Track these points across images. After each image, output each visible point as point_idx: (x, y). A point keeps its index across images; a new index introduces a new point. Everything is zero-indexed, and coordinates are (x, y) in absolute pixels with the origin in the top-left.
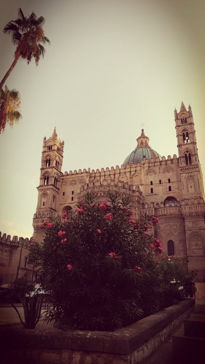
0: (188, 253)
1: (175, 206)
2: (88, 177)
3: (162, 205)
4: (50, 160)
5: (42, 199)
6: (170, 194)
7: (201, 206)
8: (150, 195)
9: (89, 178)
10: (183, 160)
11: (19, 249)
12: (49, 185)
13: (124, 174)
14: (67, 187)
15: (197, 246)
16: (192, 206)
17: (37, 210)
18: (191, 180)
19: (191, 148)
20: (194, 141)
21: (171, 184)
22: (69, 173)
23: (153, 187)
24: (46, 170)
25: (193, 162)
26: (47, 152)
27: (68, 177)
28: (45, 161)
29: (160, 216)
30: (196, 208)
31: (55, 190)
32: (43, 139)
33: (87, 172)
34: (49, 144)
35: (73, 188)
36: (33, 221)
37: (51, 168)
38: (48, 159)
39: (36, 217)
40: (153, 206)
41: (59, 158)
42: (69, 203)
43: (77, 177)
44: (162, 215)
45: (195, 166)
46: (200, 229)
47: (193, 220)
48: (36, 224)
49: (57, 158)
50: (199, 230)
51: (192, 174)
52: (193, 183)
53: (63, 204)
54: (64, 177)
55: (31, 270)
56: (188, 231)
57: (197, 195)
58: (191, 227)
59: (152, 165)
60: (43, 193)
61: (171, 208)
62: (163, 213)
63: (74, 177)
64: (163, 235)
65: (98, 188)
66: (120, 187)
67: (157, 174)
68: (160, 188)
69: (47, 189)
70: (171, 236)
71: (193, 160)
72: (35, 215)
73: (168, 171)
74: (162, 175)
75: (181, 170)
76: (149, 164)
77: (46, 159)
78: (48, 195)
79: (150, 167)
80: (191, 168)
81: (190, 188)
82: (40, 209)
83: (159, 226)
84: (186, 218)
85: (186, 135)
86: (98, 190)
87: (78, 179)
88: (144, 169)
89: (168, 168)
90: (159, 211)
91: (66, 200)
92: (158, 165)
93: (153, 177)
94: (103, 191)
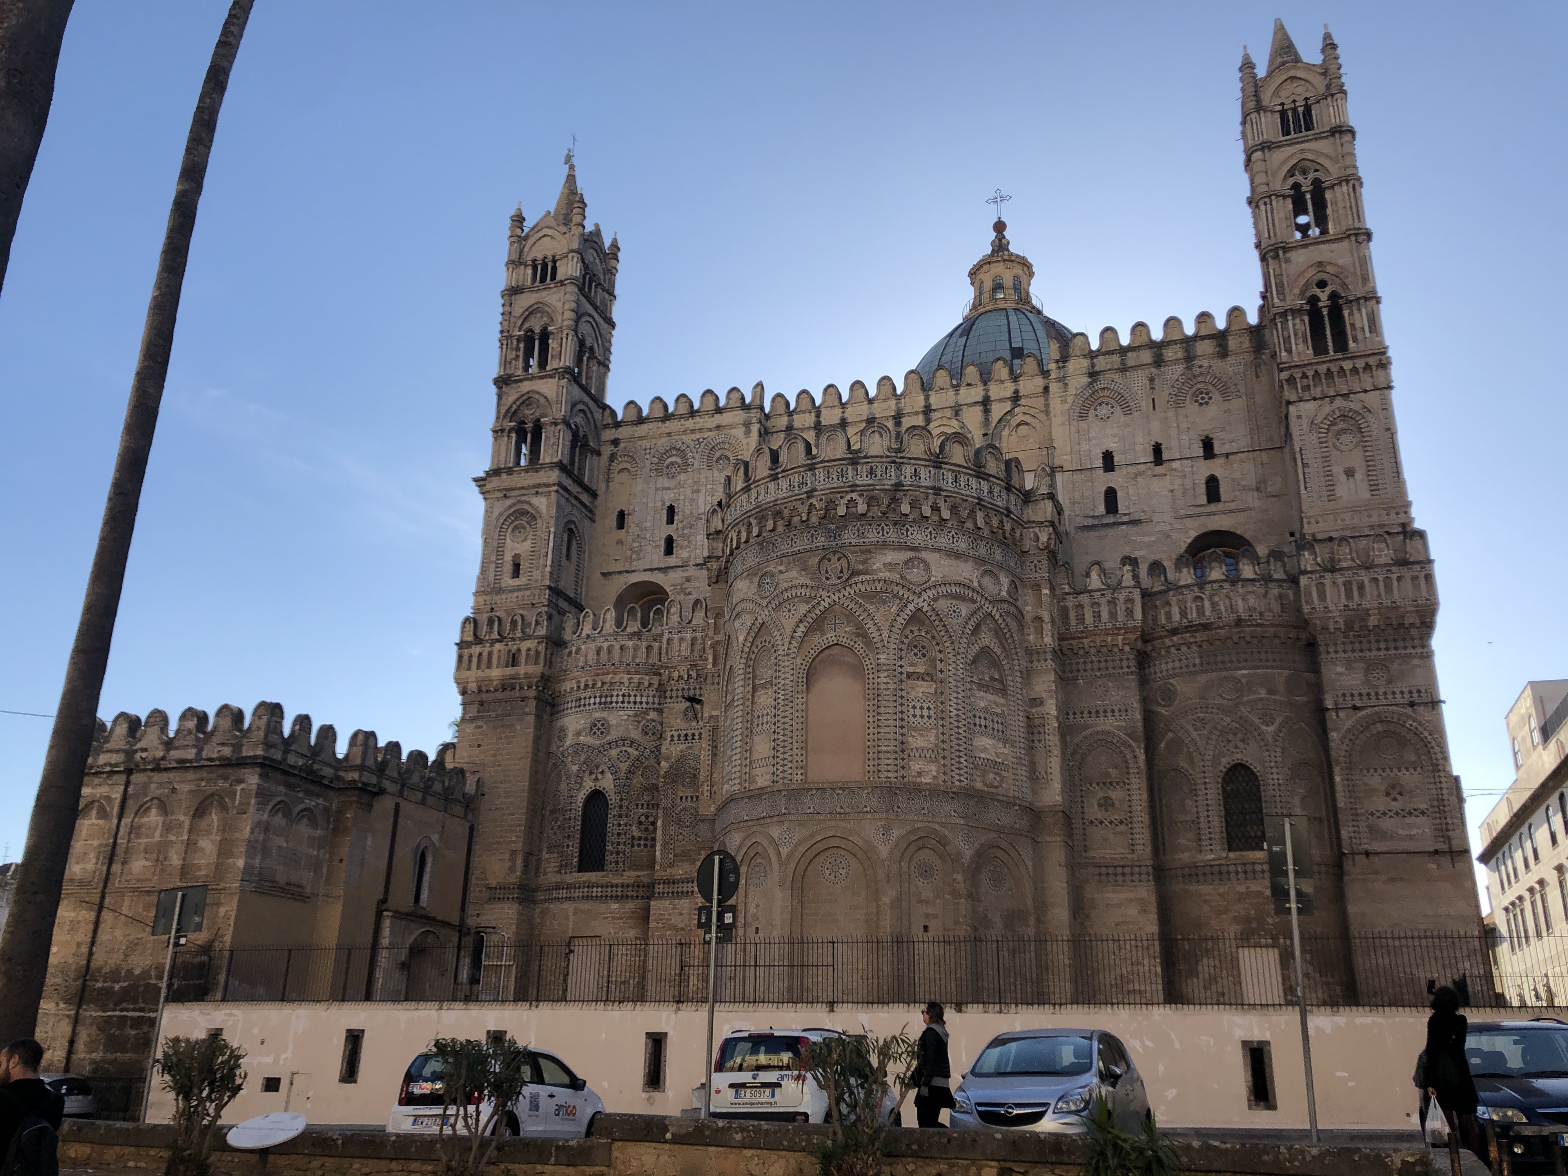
0: (1344, 834)
1: (1263, 579)
2: (755, 428)
3: (1185, 570)
4: (545, 336)
5: (508, 541)
6: (1216, 518)
7: (1415, 578)
8: (1104, 526)
9: (760, 435)
10: (1298, 326)
11: (386, 804)
12: (543, 466)
13: (949, 413)
14: (639, 485)
15: (1395, 800)
16: (1364, 577)
17: (481, 600)
18: (1346, 439)
19: (1341, 262)
20: (1357, 225)
21: (1216, 467)
22: (651, 408)
23: (1115, 479)
24: (526, 386)
25: (1355, 340)
26: (531, 289)
27: (643, 429)
28: (518, 341)
29: (1174, 632)
30: (1388, 588)
31: (576, 498)
32: (508, 223)
33: (744, 406)
34: (540, 250)
35: (669, 489)
36: (460, 658)
37: (551, 376)
38: (537, 330)
39: (475, 635)
40: (1136, 577)
41: (596, 328)
42: (651, 570)
43: (693, 431)
44: (1190, 628)
45: (1372, 361)
46: (1412, 704)
47: (1367, 654)
48: (473, 675)
49: (584, 328)
50: (1409, 711)
51: (1353, 406)
52: (1359, 453)
53: (620, 573)
54: (623, 433)
55: (445, 924)
56: (1342, 714)
57: (1388, 515)
58: (1356, 693)
59: (1109, 367)
60: (510, 507)
61: (1241, 591)
62: (1189, 617)
63: (679, 433)
64: (1194, 734)
65: (835, 473)
66: (959, 466)
67: (1136, 414)
68: (1157, 485)
69: (534, 487)
70: (1239, 744)
71: (1353, 325)
72: (470, 627)
73: (1202, 399)
74: (1166, 418)
75: (1291, 380)
76: (1092, 358)
77: (525, 327)
78: (539, 521)
79: (1101, 377)
80: (1348, 372)
81: (1343, 477)
82: (497, 594)
83: (1170, 690)
84: (1327, 645)
85: (1308, 196)
86: (835, 485)
87: (700, 444)
88: (1066, 385)
89: (1200, 379)
90: (1168, 603)
91: (637, 552)
92: (1142, 366)
93: (1115, 431)
94: (862, 490)
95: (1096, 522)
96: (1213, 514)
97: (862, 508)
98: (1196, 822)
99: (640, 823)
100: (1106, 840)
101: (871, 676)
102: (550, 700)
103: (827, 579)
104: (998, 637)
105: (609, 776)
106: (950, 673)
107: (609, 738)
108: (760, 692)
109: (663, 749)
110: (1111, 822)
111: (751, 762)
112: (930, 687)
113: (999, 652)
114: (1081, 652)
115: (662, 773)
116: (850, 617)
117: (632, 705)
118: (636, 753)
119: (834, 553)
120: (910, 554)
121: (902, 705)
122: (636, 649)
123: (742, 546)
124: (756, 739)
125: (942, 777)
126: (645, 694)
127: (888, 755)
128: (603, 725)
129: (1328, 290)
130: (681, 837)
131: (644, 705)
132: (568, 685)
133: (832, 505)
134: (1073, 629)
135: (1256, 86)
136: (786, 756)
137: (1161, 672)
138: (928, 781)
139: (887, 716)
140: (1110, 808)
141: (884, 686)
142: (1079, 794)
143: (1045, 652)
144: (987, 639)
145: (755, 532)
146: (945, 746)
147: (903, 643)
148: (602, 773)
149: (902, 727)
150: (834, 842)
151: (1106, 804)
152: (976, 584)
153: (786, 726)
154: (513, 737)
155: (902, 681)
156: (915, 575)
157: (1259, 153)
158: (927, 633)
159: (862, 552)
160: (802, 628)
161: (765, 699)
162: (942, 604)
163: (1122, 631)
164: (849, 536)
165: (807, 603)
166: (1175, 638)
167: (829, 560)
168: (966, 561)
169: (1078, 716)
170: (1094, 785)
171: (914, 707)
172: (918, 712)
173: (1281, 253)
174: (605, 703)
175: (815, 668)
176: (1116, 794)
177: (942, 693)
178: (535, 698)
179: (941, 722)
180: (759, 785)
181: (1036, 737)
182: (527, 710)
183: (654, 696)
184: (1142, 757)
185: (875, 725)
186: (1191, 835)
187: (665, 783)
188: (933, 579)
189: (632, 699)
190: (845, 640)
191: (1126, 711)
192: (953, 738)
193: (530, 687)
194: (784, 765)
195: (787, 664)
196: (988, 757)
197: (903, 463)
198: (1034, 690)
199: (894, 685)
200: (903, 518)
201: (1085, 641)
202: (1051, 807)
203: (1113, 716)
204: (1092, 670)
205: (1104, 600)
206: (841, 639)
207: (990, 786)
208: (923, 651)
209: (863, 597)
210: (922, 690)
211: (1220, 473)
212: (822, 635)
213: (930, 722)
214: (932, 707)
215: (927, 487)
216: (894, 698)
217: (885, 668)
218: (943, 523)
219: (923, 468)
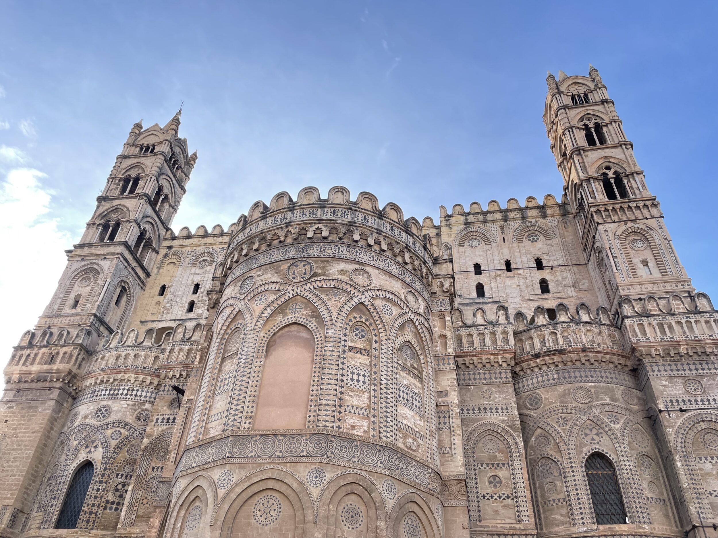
1: (596, 323)
3: (541, 316)
4: (137, 179)
5: (76, 286)
6: (549, 302)
7: (707, 322)
8: (477, 303)
12: (115, 244)
14: (180, 271)
16: (671, 320)
17: (43, 321)
18: (638, 244)
19: (618, 157)
21: (546, 274)
22: (197, 231)
23: (482, 279)
24: (117, 202)
25: (634, 193)
26: (136, 157)
27: (189, 241)
28: (120, 181)
29: (537, 356)
30: (691, 328)
31: (133, 269)
34: (147, 141)
35: (198, 274)
36: (14, 356)
37: (135, 198)
38: (133, 176)
39: (30, 342)
40: (507, 319)
41: (172, 186)
42: (175, 320)
43: (220, 243)
44: (549, 353)
45: (648, 203)
47: (683, 372)
48: (18, 369)
49: (164, 181)
51: (639, 226)
52: (648, 252)
53: (153, 321)
54: (176, 243)
56: (672, 415)
57: (676, 286)
58: (680, 400)
59: (476, 220)
60: (84, 266)
61: (583, 329)
62: (547, 345)
63: (211, 244)
64: (559, 429)
65: (308, 212)
66: (394, 221)
67: (494, 245)
68: (508, 282)
69: (104, 254)
70: (595, 437)
71: (631, 187)
72: (28, 337)
73: (533, 238)
74: (512, 247)
75: (598, 212)
76: (466, 216)
77: (126, 174)
78: (101, 275)
79: (472, 225)
80: (633, 208)
81: (641, 266)
82: (56, 317)
83: (536, 398)
84: (652, 366)
85: (593, 130)
86: (308, 219)
88: (451, 228)
90: (531, 338)
91: (168, 310)
92: (496, 221)
93: (481, 253)
94: (326, 223)
95: (472, 301)
96: (547, 299)
97: (325, 233)
98: (567, 499)
99: (117, 490)
100: (496, 511)
101: (320, 346)
102: (73, 393)
103: (294, 278)
104: (417, 338)
105: (100, 450)
106: (383, 352)
107: (109, 420)
108: (227, 362)
109: (148, 429)
110: (500, 497)
111: (208, 417)
112: (366, 360)
113: (418, 349)
114: (471, 366)
115: (142, 447)
116: (308, 302)
117: (133, 397)
118: (127, 433)
119: (301, 261)
120: (357, 266)
121: (343, 369)
122: (146, 357)
123: (234, 266)
124: (217, 398)
125: (372, 432)
126: (145, 390)
127: (327, 408)
128: (106, 410)
129: (612, 171)
130: (145, 501)
131: (143, 398)
132: (89, 381)
133: (304, 232)
134: (466, 350)
135: (557, 84)
136: (238, 407)
137: (528, 385)
138: (360, 434)
139: (330, 376)
140: (498, 485)
141: (330, 353)
142: (473, 472)
143: (449, 358)
144: (409, 335)
145: (245, 253)
146: (376, 407)
147: (348, 324)
148: (96, 447)
149: (342, 387)
150: (270, 484)
151: (495, 480)
152: (402, 297)
153: (243, 383)
154: (34, 416)
155: (344, 351)
156: (361, 280)
157: (563, 111)
158: (366, 320)
159: (323, 262)
160: (269, 311)
161: (229, 366)
162: (378, 303)
163: (502, 352)
164: (314, 251)
165: (275, 294)
166: (538, 361)
167: (297, 266)
168: (397, 281)
169: (471, 412)
170: (485, 465)
171: (352, 373)
172: (355, 377)
173: (582, 152)
174: (113, 395)
175: (275, 341)
176: (503, 473)
177: (375, 365)
178: (60, 388)
179: (373, 387)
180: (211, 435)
181: (442, 420)
182: (51, 396)
183: (152, 392)
184: (521, 444)
185: (319, 383)
186: (564, 511)
187: (143, 456)
188: (373, 285)
189: (134, 393)
190: (302, 320)
191: (507, 409)
192: (382, 401)
193: (58, 380)
194: (235, 415)
196: (409, 424)
197: (356, 210)
198: (440, 385)
199: (338, 354)
200: (355, 244)
201: (474, 358)
202: (456, 476)
203: (497, 412)
204: (480, 379)
205: (487, 332)
206: (299, 319)
207: (410, 448)
208: (363, 333)
209: (320, 291)
210: (359, 361)
211: (548, 277)
212: (284, 316)
213: (365, 386)
214: (367, 375)
215: (372, 228)
216: (337, 363)
217: (331, 340)
218: (382, 253)
219: (370, 217)
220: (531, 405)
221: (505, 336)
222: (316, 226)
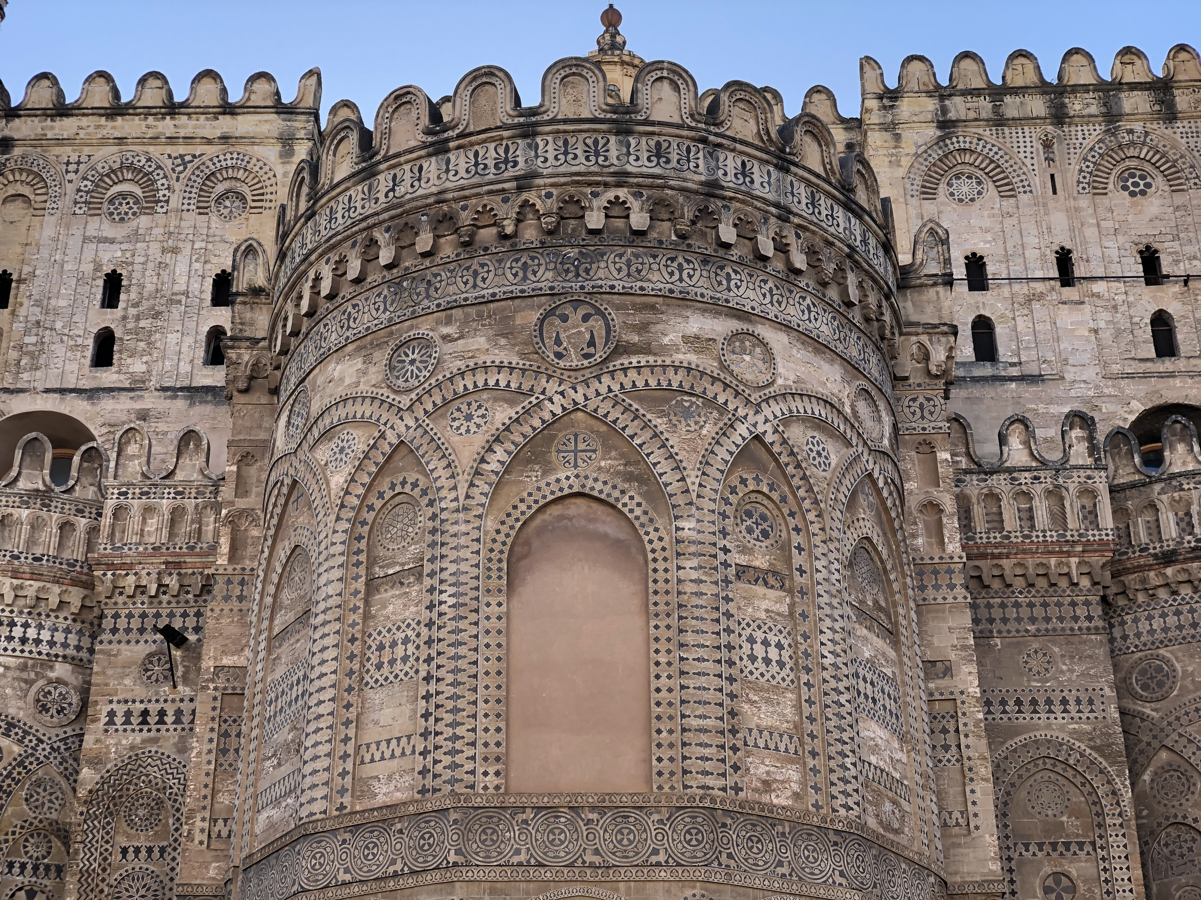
2: (298, 150)
6: (1178, 382)
14: (48, 228)
21: (1168, 299)
22: (85, 90)
23: (990, 304)
27: (64, 126)
29: (1167, 558)
33: (280, 107)
35: (112, 241)
40: (1094, 450)
42: (62, 391)
43: (172, 140)
54: (21, 128)
59: (972, 115)
63: (141, 140)
65: (581, 146)
66: (816, 175)
67: (1024, 198)
68: (1067, 318)
73: (1137, 184)
74: (1077, 209)
76: (942, 98)
79: (960, 131)
83: (1159, 669)
86: (582, 169)
87: (185, 164)
88: (898, 137)
89: (1131, 152)
90: (1153, 507)
91: (31, 354)
92: (1031, 120)
93: (987, 223)
94: (639, 185)
95: (962, 372)
96: (1171, 375)
97: (638, 218)
101: (661, 565)
103: (559, 356)
104: (880, 523)
106: (819, 576)
108: (387, 594)
109: (89, 741)
111: (358, 748)
112: (779, 601)
113: (885, 554)
114: (996, 585)
115: (82, 793)
116: (613, 436)
117: (16, 645)
119: (576, 303)
120: (734, 325)
121: (729, 631)
122: (36, 525)
123: (346, 291)
124: (375, 696)
125: (812, 797)
126: (48, 624)
127: (704, 738)
131: (44, 648)
133: (573, 209)
134: (982, 539)
136: (460, 731)
137: (1138, 635)
138: (784, 803)
139: (701, 653)
141: (694, 587)
143: (950, 572)
144: (867, 520)
145: (385, 256)
146: (815, 728)
147: (727, 502)
149: (731, 680)
151: (1059, 886)
152: (848, 410)
155: (727, 581)
156: (749, 366)
158: (772, 488)
159: (639, 308)
160: (500, 454)
161: (398, 607)
162: (797, 435)
163: (1079, 548)
164: (609, 274)
165: (512, 403)
166: (1169, 571)
167: (564, 318)
168: (832, 362)
170: (1033, 848)
171: (751, 640)
172: (759, 650)
175: (527, 543)
176: (1079, 867)
177: (803, 616)
179: (804, 678)
180: (381, 800)
181: (939, 740)
183: (67, 631)
184: (1128, 795)
185: (673, 670)
187: (88, 817)
188: (780, 381)
189: (18, 632)
190: (599, 486)
191: (1091, 702)
192: (829, 713)
194: (453, 752)
195: (463, 528)
196: (881, 764)
197: (720, 145)
198: (930, 645)
199: (714, 589)
200: (721, 252)
201: (1004, 562)
202: (980, 884)
203: (1065, 711)
204: (1019, 620)
205: (1038, 489)
206: (590, 483)
207: (888, 827)
208: (765, 526)
209: (640, 400)
210: (765, 605)
211: (1174, 308)
212: (545, 473)
213: (783, 674)
214: (785, 643)
215: (765, 201)
216: (715, 615)
217: (693, 549)
218: (792, 277)
219: (756, 164)
220: (1145, 687)
221: (1087, 502)
222: (610, 195)
